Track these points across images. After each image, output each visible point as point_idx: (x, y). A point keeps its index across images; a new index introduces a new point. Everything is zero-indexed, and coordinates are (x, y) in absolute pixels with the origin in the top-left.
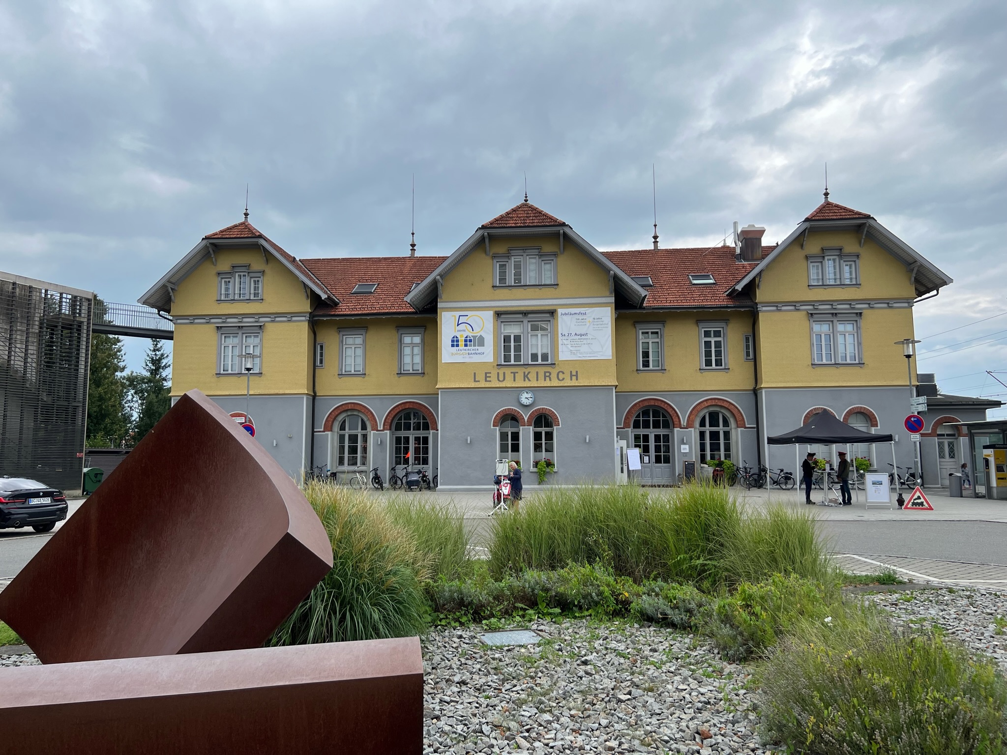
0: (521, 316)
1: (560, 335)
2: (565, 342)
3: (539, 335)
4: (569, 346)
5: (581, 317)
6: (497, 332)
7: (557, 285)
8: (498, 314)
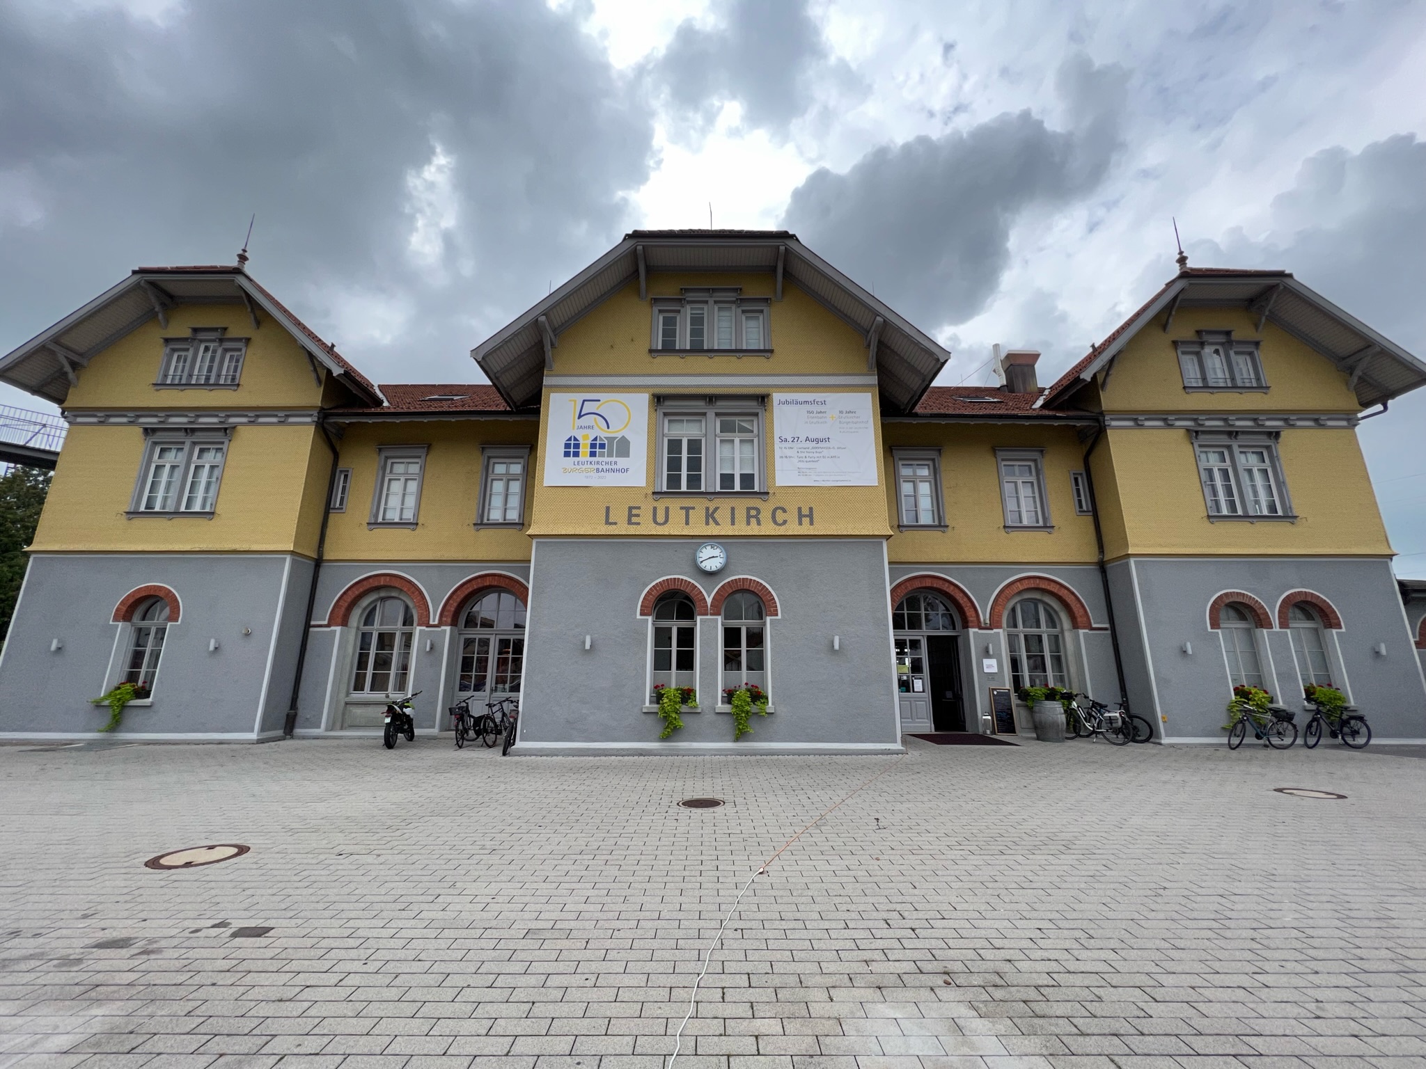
0: (701, 403)
1: (777, 440)
2: (788, 452)
3: (737, 441)
4: (795, 460)
5: (815, 408)
6: (654, 434)
7: (772, 351)
8: (659, 399)
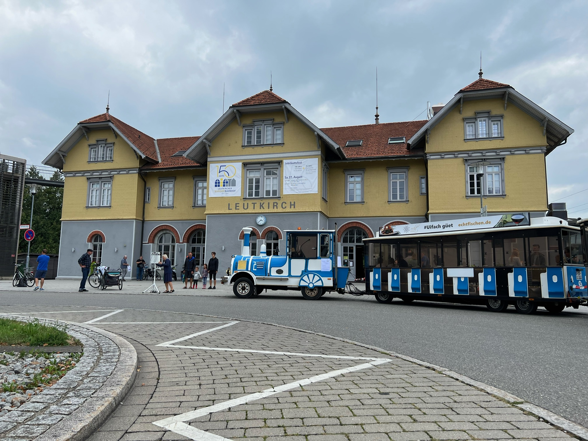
0: (259, 165)
1: (284, 178)
2: (288, 182)
3: (272, 178)
4: (290, 185)
5: (298, 165)
6: (244, 177)
7: (284, 144)
8: (245, 165)
